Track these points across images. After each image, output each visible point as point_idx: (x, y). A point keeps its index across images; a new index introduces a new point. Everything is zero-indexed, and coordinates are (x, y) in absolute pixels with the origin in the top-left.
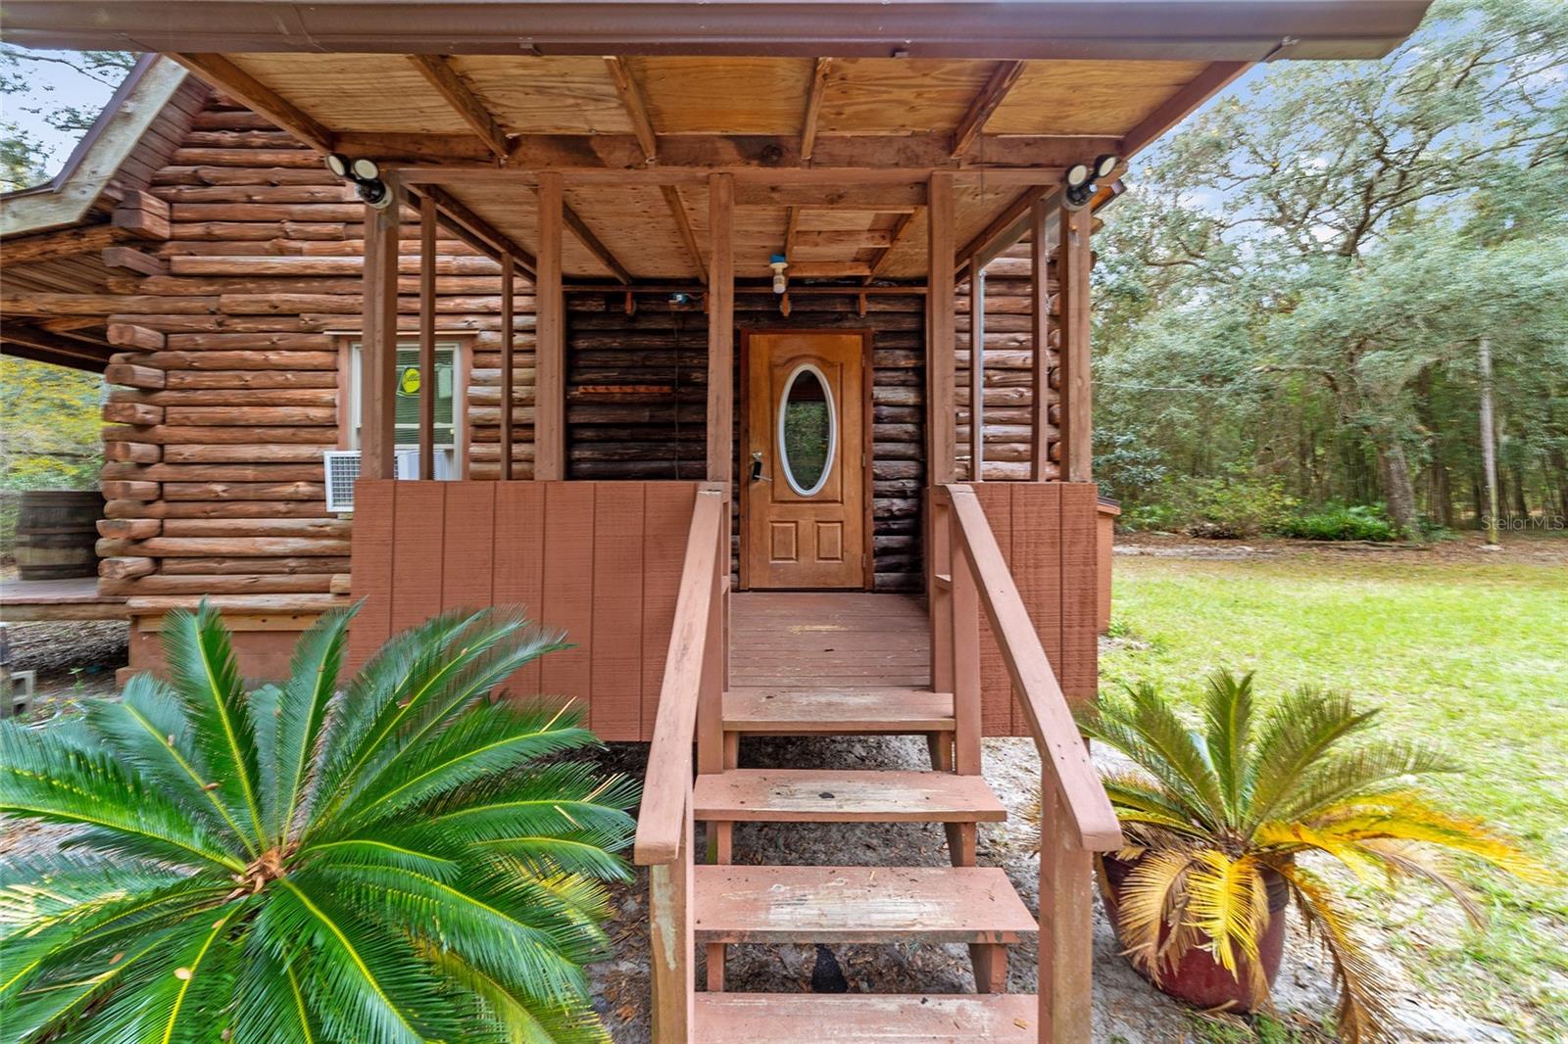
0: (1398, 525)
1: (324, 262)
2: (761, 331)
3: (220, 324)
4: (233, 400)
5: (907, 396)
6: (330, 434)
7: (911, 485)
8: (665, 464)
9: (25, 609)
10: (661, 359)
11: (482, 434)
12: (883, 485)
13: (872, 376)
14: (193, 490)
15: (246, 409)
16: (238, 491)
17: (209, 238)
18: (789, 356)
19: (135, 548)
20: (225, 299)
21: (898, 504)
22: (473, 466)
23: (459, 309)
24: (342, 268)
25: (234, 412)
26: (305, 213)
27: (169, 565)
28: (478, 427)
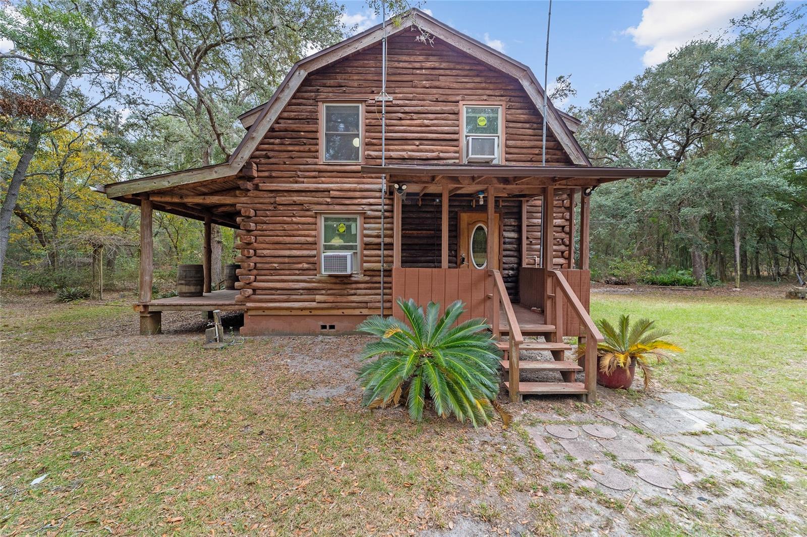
0: (697, 279)
1: (312, 186)
2: (465, 212)
3: (275, 208)
4: (280, 234)
5: (514, 235)
6: (314, 246)
7: (515, 266)
8: (431, 258)
9: (211, 306)
10: (429, 221)
11: (367, 247)
12: (506, 266)
13: (503, 228)
14: (267, 266)
15: (285, 238)
16: (282, 266)
17: (270, 177)
18: (474, 221)
19: (248, 286)
20: (278, 199)
21: (511, 272)
22: (365, 258)
23: (359, 203)
24: (319, 188)
25: (281, 239)
26: (305, 168)
27: (258, 292)
28: (366, 244)
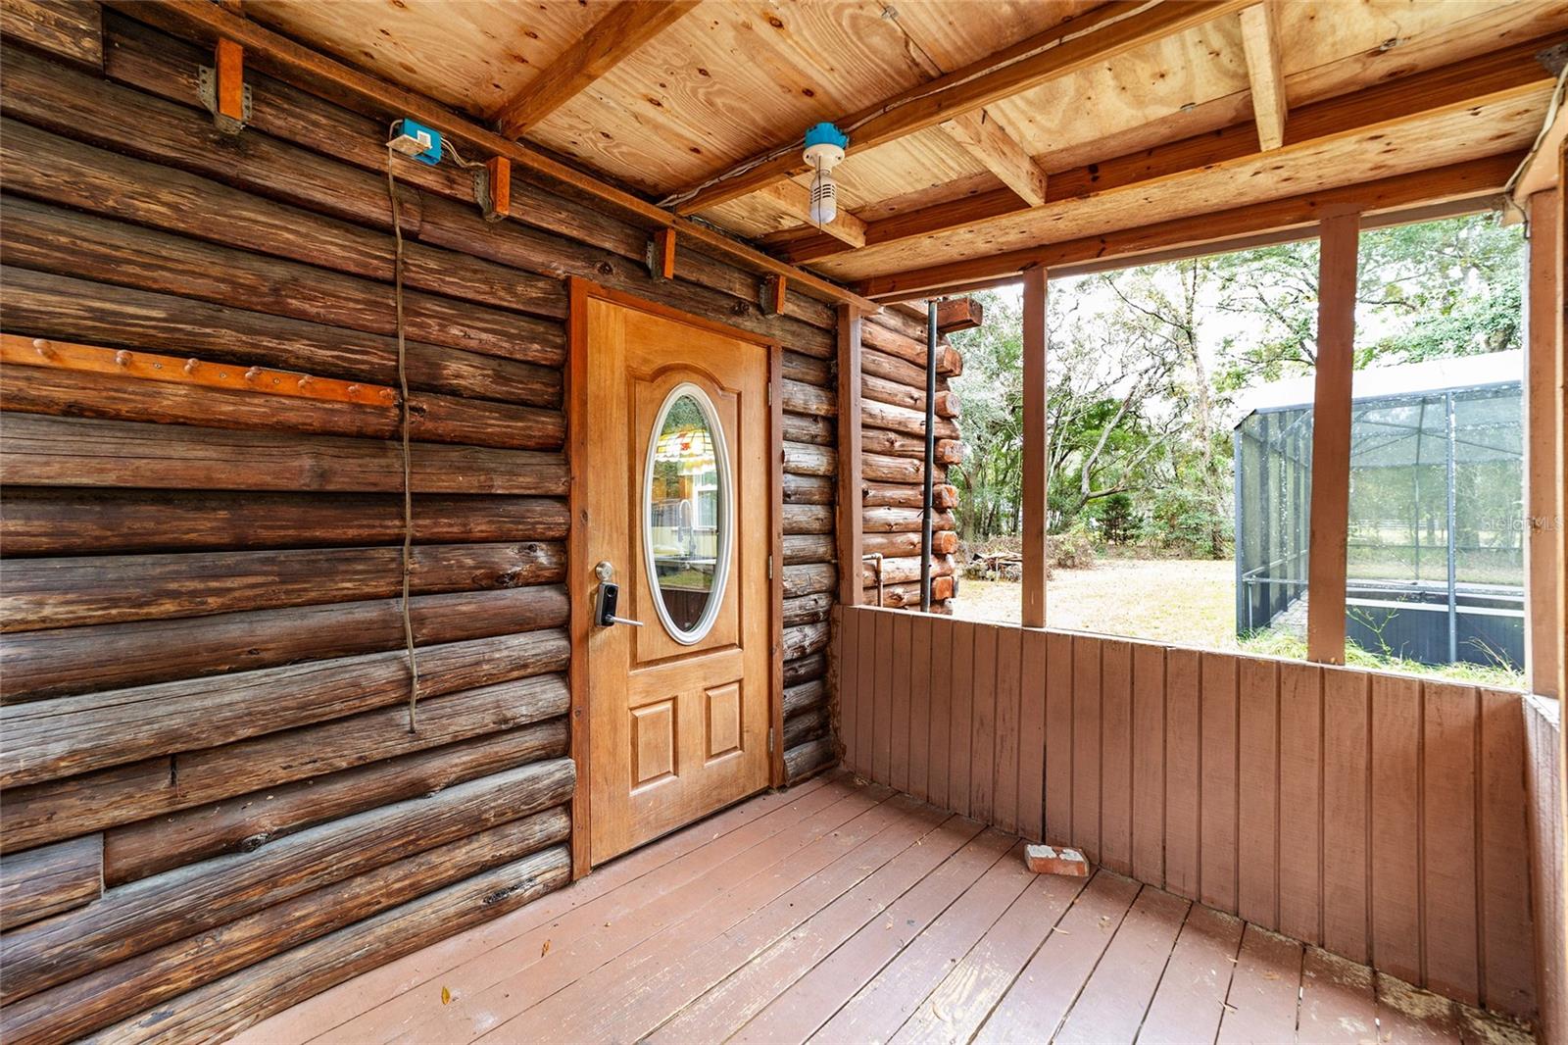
2: (611, 296)
5: (815, 460)
10: (349, 302)
12: (792, 608)
13: (779, 420)
18: (660, 362)
21: (809, 635)
